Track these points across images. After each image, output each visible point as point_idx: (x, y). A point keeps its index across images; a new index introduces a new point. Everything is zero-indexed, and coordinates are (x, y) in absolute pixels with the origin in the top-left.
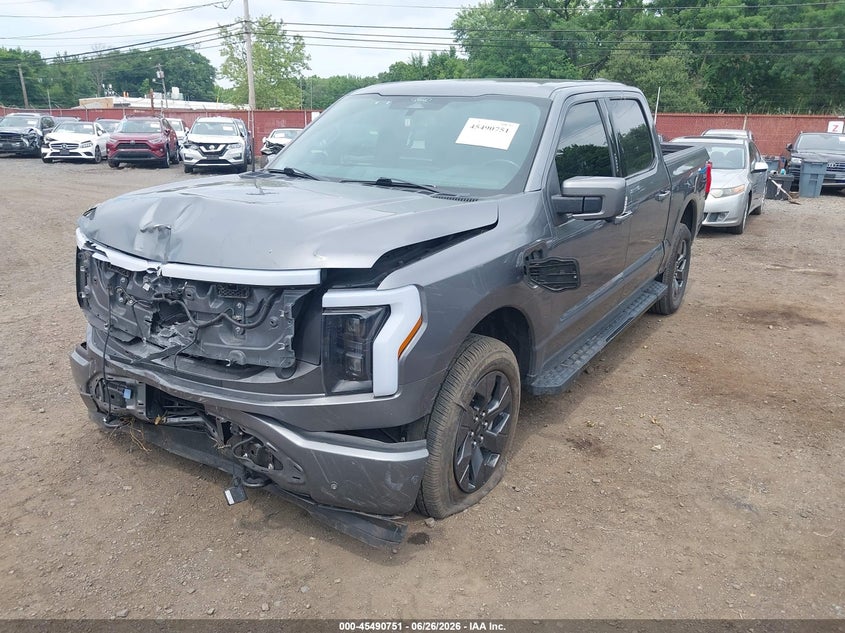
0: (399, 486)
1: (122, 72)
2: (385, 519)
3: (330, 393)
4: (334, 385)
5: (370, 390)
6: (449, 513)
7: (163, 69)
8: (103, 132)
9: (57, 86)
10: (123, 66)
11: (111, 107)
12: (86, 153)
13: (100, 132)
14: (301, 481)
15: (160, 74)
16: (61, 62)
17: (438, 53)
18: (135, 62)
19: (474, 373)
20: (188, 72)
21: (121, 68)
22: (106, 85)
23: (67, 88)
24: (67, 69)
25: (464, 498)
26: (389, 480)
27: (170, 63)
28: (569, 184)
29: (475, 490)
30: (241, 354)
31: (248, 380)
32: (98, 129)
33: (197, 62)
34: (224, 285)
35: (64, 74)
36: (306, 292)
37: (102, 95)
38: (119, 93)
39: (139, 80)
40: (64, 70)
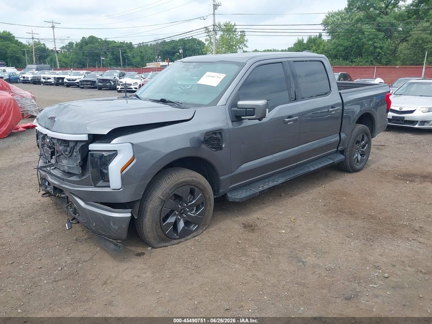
0: (116, 227)
1: (166, 50)
2: (114, 241)
3: (96, 187)
4: (97, 183)
5: (109, 187)
6: (160, 246)
7: (183, 49)
8: (143, 79)
9: (138, 57)
10: (167, 48)
11: (159, 67)
12: (135, 88)
13: (142, 79)
14: (85, 221)
15: (181, 51)
16: (141, 46)
17: (313, 37)
18: (172, 46)
19: (171, 185)
20: (195, 50)
21: (166, 49)
22: (158, 56)
23: (142, 58)
24: (142, 50)
25: (170, 241)
26: (112, 224)
27: (187, 46)
28: (240, 103)
29: (178, 239)
30: (67, 168)
31: (70, 179)
32: (142, 77)
33: (200, 45)
34: (65, 140)
35: (141, 52)
36: (84, 143)
37: (157, 62)
38: (163, 61)
39: (173, 54)
40: (141, 51)
